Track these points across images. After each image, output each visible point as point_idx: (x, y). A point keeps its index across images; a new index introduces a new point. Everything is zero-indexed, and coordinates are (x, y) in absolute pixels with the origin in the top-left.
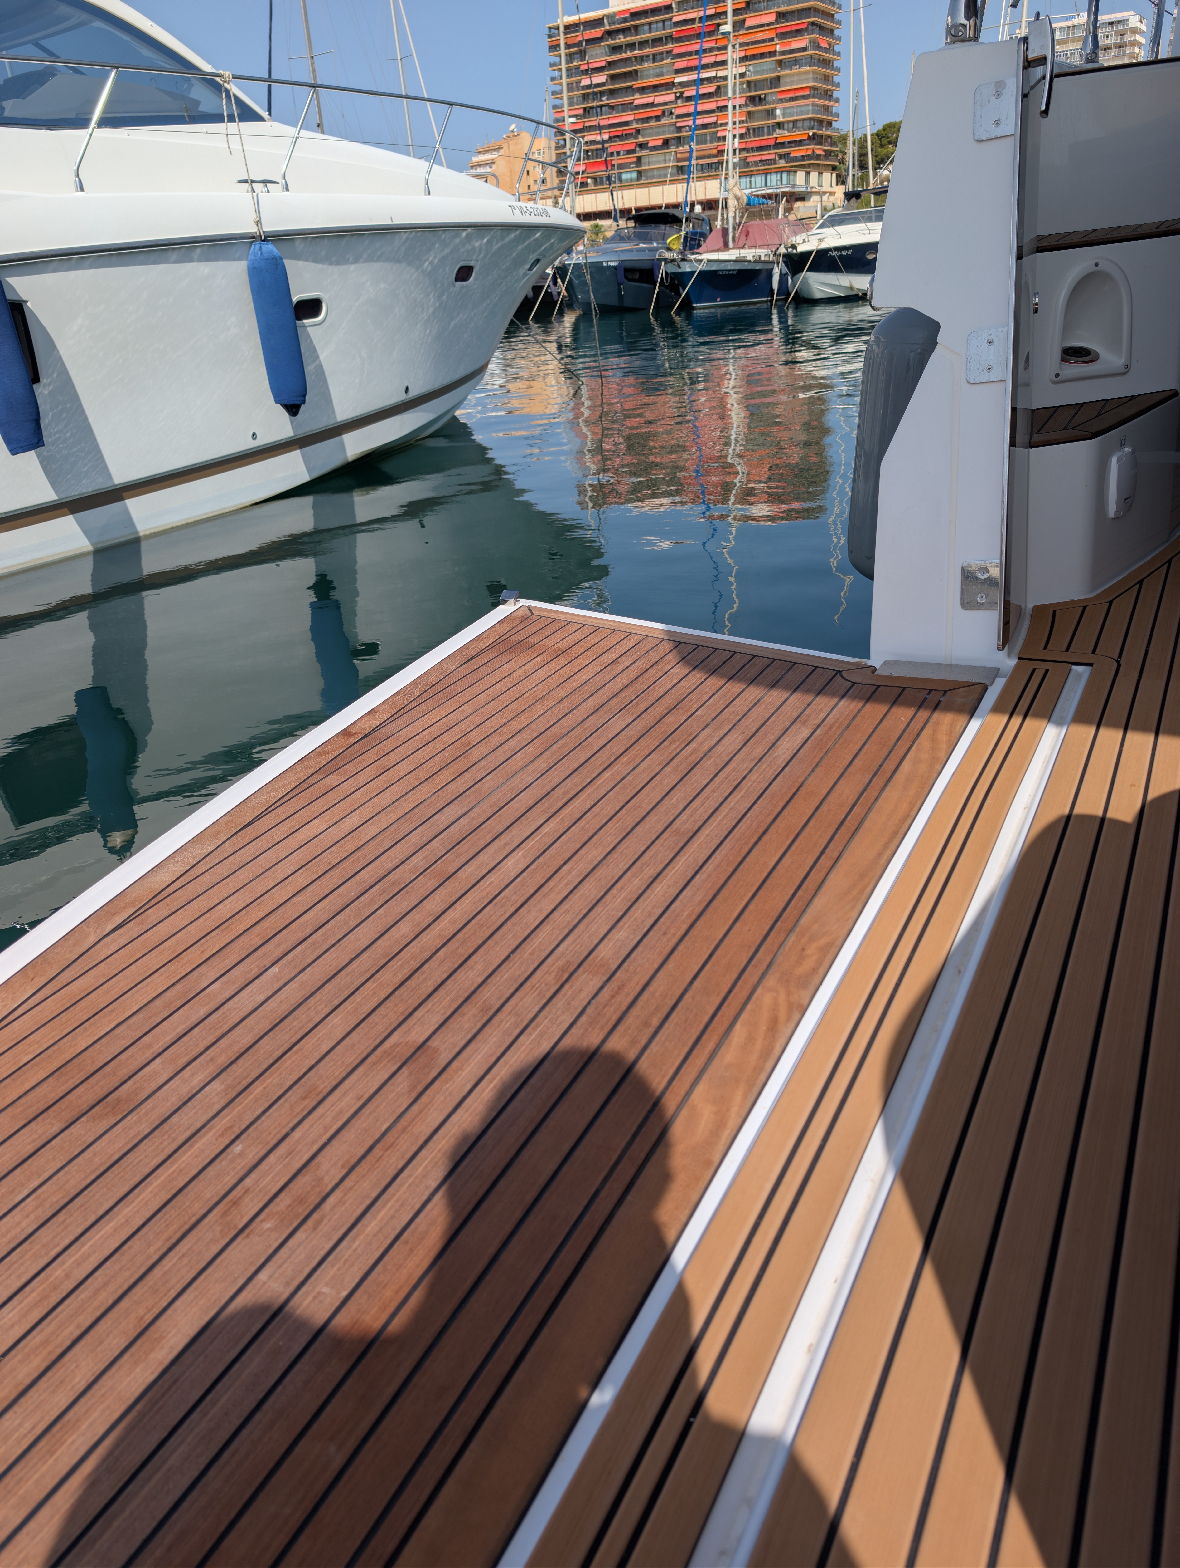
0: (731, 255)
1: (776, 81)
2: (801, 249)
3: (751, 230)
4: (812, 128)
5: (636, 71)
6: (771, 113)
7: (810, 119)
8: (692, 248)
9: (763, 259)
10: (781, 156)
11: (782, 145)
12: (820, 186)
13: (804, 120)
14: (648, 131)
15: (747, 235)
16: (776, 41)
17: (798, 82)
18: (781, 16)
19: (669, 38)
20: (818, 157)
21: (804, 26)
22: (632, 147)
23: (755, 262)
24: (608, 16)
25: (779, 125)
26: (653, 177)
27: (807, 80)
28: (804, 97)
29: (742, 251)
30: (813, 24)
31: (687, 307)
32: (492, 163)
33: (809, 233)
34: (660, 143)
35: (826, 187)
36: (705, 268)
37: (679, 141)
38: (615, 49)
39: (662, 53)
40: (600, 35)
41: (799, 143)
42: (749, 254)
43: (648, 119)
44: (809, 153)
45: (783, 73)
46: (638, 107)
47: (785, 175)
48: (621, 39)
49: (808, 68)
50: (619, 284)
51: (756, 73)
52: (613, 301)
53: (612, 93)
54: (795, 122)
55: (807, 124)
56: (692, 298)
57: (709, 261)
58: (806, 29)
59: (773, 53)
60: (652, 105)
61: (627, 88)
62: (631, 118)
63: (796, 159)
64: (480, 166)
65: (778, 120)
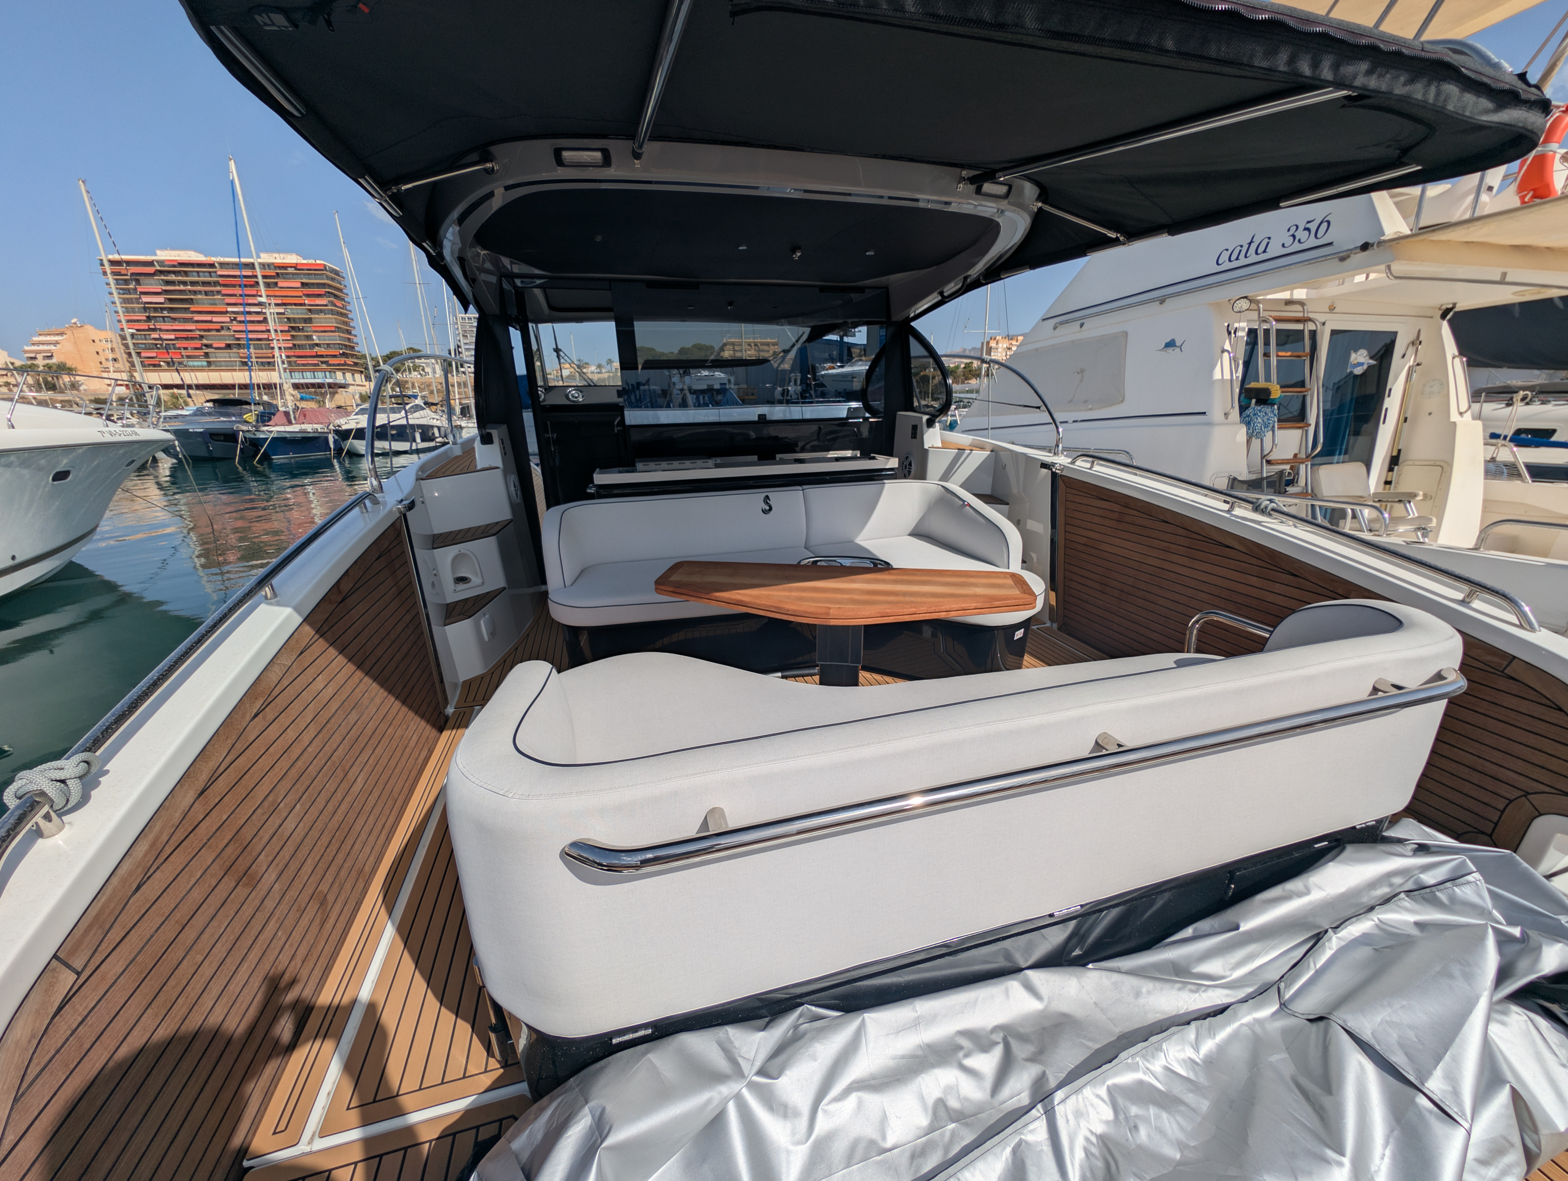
0: (295, 428)
1: (309, 321)
2: (344, 427)
3: (307, 413)
4: (341, 349)
5: (192, 299)
6: (309, 338)
7: (339, 344)
8: (263, 421)
9: (319, 431)
10: (322, 362)
11: (322, 356)
12: (354, 381)
13: (334, 344)
14: (210, 338)
15: (305, 416)
16: (304, 298)
17: (325, 323)
18: (303, 285)
19: (216, 284)
20: (349, 365)
21: (323, 293)
22: (199, 346)
23: (314, 432)
24: (157, 261)
25: (317, 345)
26: (222, 366)
27: (332, 323)
28: (331, 331)
29: (302, 425)
30: (329, 292)
31: (266, 457)
32: (56, 343)
33: (349, 418)
34: (223, 346)
35: (358, 382)
36: (275, 436)
37: (239, 346)
38: (168, 283)
39: (213, 292)
40: (152, 272)
41: (335, 356)
42: (309, 427)
43: (209, 330)
44: (343, 362)
45: (312, 316)
46: (197, 321)
47: (327, 373)
48: (172, 277)
49: (330, 316)
50: (207, 443)
51: (293, 314)
52: (203, 453)
53: (171, 310)
54: (328, 345)
55: (337, 346)
56: (270, 453)
57: (278, 431)
58: (325, 295)
59: (304, 305)
60: (211, 322)
61: (185, 309)
62: (194, 328)
63: (334, 365)
64: (43, 344)
65: (315, 342)
